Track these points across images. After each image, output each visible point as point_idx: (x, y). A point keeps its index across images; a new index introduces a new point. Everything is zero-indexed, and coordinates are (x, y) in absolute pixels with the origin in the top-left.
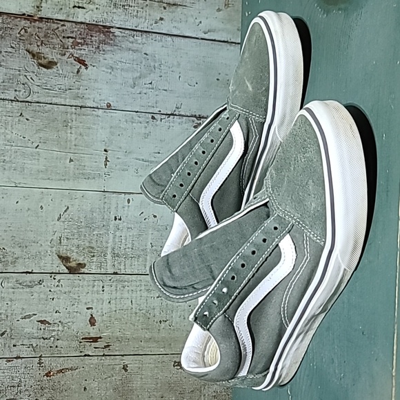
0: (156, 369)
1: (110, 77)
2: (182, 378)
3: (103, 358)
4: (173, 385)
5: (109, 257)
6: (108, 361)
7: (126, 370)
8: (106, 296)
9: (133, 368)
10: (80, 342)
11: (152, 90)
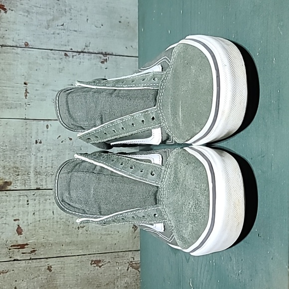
0: (76, 268)
1: (27, 19)
2: (99, 274)
3: (30, 261)
4: (91, 280)
5: (32, 175)
6: (34, 263)
7: (50, 271)
8: (30, 209)
9: (56, 269)
10: (10, 249)
11: (64, 31)
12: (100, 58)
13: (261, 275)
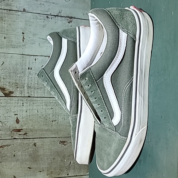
0: (51, 145)
2: (64, 149)
3: (24, 140)
4: (59, 153)
5: (26, 88)
6: (26, 141)
7: (35, 146)
8: (24, 108)
9: (39, 145)
10: (12, 132)
11: (47, 3)
12: (68, 20)
13: (162, 141)
